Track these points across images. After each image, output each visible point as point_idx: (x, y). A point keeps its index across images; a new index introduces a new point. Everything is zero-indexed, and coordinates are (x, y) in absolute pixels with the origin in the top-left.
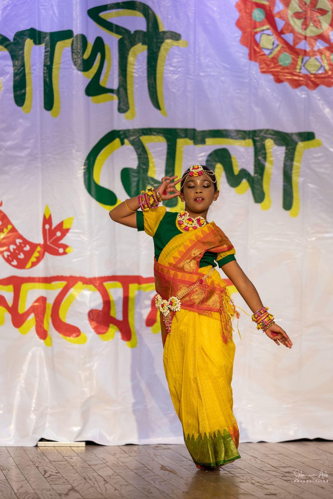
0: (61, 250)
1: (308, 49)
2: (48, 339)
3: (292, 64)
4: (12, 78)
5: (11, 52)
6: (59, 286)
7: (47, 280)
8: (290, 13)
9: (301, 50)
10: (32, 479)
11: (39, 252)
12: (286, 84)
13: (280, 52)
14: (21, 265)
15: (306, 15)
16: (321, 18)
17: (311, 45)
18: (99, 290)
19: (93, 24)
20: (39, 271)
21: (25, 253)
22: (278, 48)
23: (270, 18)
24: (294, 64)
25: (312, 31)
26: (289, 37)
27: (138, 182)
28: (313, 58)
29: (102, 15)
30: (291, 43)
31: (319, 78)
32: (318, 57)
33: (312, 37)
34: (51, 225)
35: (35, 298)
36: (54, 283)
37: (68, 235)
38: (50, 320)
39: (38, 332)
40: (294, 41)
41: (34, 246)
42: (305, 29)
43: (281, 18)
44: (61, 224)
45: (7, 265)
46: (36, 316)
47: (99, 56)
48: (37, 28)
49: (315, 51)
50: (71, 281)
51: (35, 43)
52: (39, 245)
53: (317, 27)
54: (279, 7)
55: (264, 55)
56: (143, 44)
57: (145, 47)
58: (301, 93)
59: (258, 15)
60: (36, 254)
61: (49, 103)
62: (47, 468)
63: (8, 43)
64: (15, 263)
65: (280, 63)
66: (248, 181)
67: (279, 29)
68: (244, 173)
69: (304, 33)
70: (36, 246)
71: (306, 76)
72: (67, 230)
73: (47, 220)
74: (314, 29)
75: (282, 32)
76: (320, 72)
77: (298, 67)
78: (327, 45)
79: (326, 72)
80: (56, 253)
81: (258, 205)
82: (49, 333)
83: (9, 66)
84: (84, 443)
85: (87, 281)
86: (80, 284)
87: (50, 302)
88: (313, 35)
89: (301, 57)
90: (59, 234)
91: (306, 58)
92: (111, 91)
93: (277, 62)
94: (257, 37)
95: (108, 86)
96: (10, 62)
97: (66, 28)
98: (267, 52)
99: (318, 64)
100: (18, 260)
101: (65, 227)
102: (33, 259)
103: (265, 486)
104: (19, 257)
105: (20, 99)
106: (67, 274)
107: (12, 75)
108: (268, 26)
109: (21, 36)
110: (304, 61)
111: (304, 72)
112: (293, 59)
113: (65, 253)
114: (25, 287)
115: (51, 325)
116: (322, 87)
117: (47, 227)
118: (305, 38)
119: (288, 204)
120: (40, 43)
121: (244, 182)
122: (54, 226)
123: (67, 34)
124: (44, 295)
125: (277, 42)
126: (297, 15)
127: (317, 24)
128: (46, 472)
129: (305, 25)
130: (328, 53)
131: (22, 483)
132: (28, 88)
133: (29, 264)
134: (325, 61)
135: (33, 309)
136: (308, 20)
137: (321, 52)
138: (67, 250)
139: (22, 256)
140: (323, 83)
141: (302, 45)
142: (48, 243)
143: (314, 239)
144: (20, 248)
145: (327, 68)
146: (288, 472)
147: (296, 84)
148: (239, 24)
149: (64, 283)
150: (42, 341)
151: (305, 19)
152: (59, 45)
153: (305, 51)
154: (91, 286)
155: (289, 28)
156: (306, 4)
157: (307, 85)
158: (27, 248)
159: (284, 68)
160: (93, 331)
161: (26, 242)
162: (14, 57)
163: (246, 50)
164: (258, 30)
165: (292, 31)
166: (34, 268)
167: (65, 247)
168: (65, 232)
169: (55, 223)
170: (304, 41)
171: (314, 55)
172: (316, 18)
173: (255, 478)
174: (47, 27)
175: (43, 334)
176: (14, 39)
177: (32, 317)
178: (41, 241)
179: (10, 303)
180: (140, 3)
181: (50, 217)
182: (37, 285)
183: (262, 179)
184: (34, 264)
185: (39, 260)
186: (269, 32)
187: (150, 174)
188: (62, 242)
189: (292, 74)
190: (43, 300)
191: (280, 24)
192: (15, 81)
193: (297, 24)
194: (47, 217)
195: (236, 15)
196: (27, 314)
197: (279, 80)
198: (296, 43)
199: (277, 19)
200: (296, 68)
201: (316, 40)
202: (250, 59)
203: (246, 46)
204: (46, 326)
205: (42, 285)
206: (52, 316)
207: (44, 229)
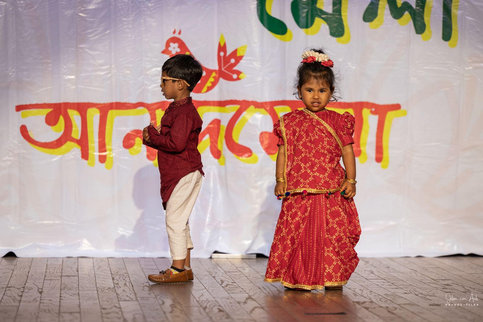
0: (235, 76)
2: (221, 159)
6: (233, 109)
7: (222, 104)
10: (210, 288)
11: (214, 77)
14: (198, 89)
18: (270, 114)
20: (214, 95)
27: (307, 12)
34: (225, 52)
35: (210, 121)
36: (228, 107)
37: (242, 62)
38: (224, 141)
39: (213, 152)
41: (210, 72)
44: (235, 52)
46: (211, 137)
50: (244, 105)
52: (215, 71)
60: (211, 80)
62: (223, 278)
66: (410, 13)
68: (406, 6)
70: (212, 71)
72: (241, 58)
73: (222, 48)
80: (230, 79)
81: (419, 36)
82: (222, 153)
84: (255, 255)
85: (258, 105)
86: (252, 107)
87: (224, 124)
90: (233, 61)
101: (239, 54)
102: (209, 84)
103: (428, 297)
106: (240, 98)
113: (238, 79)
114: (202, 109)
115: (225, 146)
117: (222, 54)
119: (447, 35)
121: (407, 14)
122: (228, 54)
124: (218, 118)
128: (222, 282)
131: (202, 291)
133: (205, 89)
135: (208, 130)
138: (241, 76)
142: (223, 69)
143: (471, 68)
146: (448, 285)
149: (237, 107)
150: (216, 160)
154: (263, 110)
160: (264, 151)
167: (238, 73)
168: (238, 59)
169: (229, 51)
173: (418, 290)
175: (217, 154)
177: (207, 138)
178: (216, 68)
181: (225, 45)
182: (212, 108)
183: (423, 12)
184: (209, 89)
185: (214, 84)
187: (319, 5)
188: (235, 68)
190: (217, 122)
194: (222, 45)
196: (203, 135)
204: (219, 147)
205: (217, 108)
206: (226, 137)
207: (219, 57)
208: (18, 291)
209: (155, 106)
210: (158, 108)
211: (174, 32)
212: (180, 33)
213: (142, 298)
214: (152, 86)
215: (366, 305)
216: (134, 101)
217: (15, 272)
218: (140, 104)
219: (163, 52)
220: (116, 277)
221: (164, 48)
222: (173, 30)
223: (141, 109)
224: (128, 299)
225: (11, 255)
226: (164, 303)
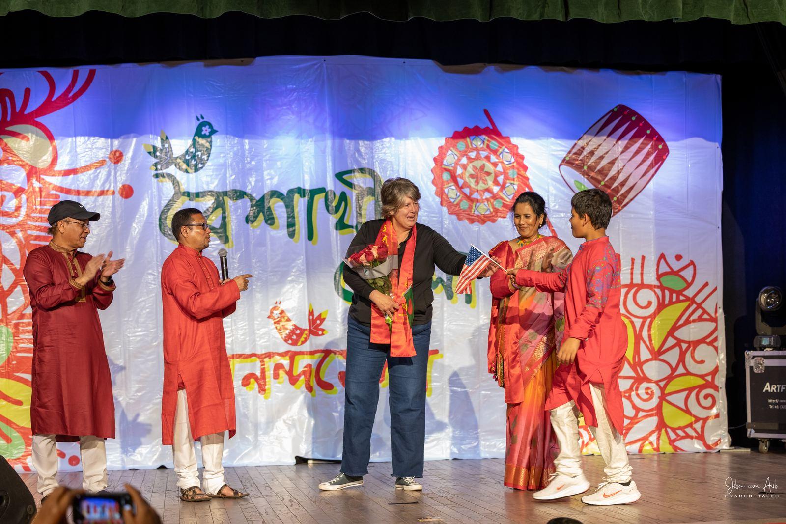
0: (320, 333)
1: (479, 198)
2: (313, 392)
3: (469, 208)
4: (286, 220)
5: (285, 203)
6: (319, 356)
7: (311, 353)
8: (467, 174)
9: (474, 199)
11: (306, 334)
12: (466, 221)
13: (461, 201)
14: (295, 343)
15: (477, 175)
16: (488, 178)
17: (481, 195)
19: (339, 183)
20: (306, 347)
21: (297, 335)
22: (460, 198)
23: (454, 178)
24: (470, 208)
25: (481, 186)
26: (467, 191)
28: (482, 204)
29: (345, 177)
30: (468, 194)
31: (486, 217)
32: (486, 203)
33: (481, 190)
34: (313, 316)
35: (304, 366)
36: (316, 355)
37: (325, 322)
38: (314, 380)
39: (307, 388)
40: (470, 193)
41: (302, 331)
42: (477, 185)
43: (462, 178)
44: (320, 315)
45: (285, 343)
46: (305, 376)
47: (343, 203)
48: (302, 187)
49: (483, 200)
50: (327, 353)
51: (301, 196)
52: (306, 330)
53: (484, 184)
54: (459, 171)
55: (451, 202)
56: (372, 196)
57: (373, 198)
58: (476, 227)
59: (446, 176)
60: (304, 336)
61: (310, 236)
63: (283, 197)
64: (290, 342)
65: (462, 208)
66: (442, 285)
67: (460, 185)
68: (439, 280)
69: (476, 188)
70: (305, 330)
71: (478, 216)
72: (324, 319)
73: (311, 313)
74: (483, 185)
75: (462, 188)
76: (487, 213)
77: (473, 210)
78: (491, 195)
79: (491, 213)
80: (317, 334)
81: (450, 301)
82: (314, 388)
83: (284, 212)
86: (333, 354)
87: (314, 368)
88: (482, 189)
89: (474, 204)
90: (318, 322)
91: (478, 204)
92: (352, 227)
93: (459, 207)
94: (446, 190)
95: (349, 224)
96: (285, 210)
97: (321, 187)
98: (452, 200)
99: (485, 207)
100: (292, 340)
101: (323, 317)
102: (302, 339)
104: (293, 338)
105: (292, 235)
106: (324, 348)
107: (286, 218)
108: (453, 184)
109: (291, 192)
110: (477, 206)
111: (476, 213)
112: (470, 205)
113: (323, 334)
114: (297, 358)
115: (315, 382)
116: (489, 223)
117: (311, 317)
118: (477, 191)
119: (468, 301)
120: (304, 196)
121: (440, 285)
122: (315, 317)
123: (322, 190)
124: (310, 363)
125: (458, 194)
126: (471, 176)
127: (485, 181)
129: (477, 183)
130: (492, 201)
132: (297, 227)
133: (300, 343)
134: (490, 206)
135: (304, 373)
136: (479, 179)
137: (487, 200)
138: (324, 333)
139: (294, 337)
140: (489, 220)
141: (475, 196)
142: (312, 328)
144: (293, 332)
145: (492, 210)
147: (472, 221)
148: (433, 182)
149: (322, 355)
150: (310, 394)
151: (477, 178)
152: (317, 197)
153: (477, 199)
155: (466, 185)
156: (477, 169)
157: (479, 222)
158: (298, 332)
159: (464, 211)
161: (296, 328)
162: (287, 207)
163: (438, 200)
164: (446, 186)
165: (469, 186)
166: (304, 345)
167: (323, 330)
168: (323, 320)
169: (316, 315)
170: (476, 193)
171: (483, 202)
172: (484, 178)
174: (308, 187)
175: (310, 389)
176: (287, 194)
177: (302, 377)
178: (308, 328)
179: (287, 368)
180: (370, 169)
181: (313, 311)
182: (305, 356)
183: (451, 284)
184: (303, 343)
185: (306, 340)
186: (453, 187)
188: (321, 327)
189: (469, 214)
190: (309, 366)
191: (461, 182)
192: (288, 222)
193: (472, 182)
194: (311, 311)
195: (432, 177)
196: (299, 375)
197: (460, 219)
198: (471, 194)
199: (459, 179)
200: (471, 211)
201: (484, 192)
202: (442, 205)
203: (439, 197)
204: (312, 384)
205: (309, 356)
206: (316, 376)
207: (309, 319)
208: (175, 493)
209: (264, 356)
210: (265, 357)
211: (276, 303)
212: (280, 303)
213: (267, 496)
214: (261, 342)
215: (430, 495)
216: (249, 353)
217: (169, 479)
218: (254, 355)
219: (269, 317)
220: (243, 481)
221: (269, 315)
222: (275, 302)
223: (254, 358)
224: (257, 497)
225: (162, 467)
226: (284, 499)
